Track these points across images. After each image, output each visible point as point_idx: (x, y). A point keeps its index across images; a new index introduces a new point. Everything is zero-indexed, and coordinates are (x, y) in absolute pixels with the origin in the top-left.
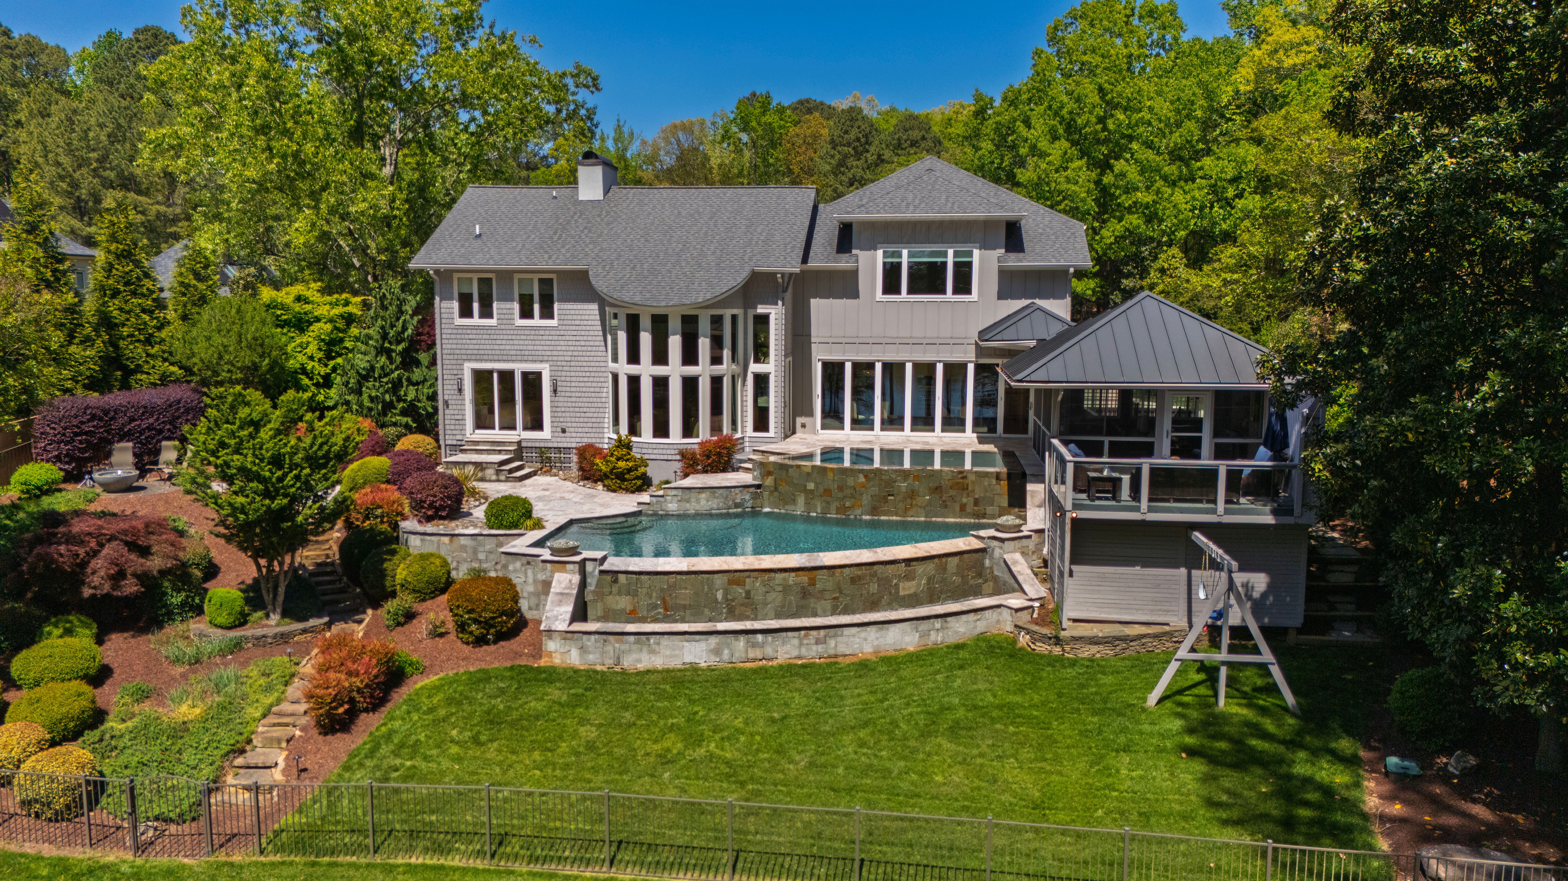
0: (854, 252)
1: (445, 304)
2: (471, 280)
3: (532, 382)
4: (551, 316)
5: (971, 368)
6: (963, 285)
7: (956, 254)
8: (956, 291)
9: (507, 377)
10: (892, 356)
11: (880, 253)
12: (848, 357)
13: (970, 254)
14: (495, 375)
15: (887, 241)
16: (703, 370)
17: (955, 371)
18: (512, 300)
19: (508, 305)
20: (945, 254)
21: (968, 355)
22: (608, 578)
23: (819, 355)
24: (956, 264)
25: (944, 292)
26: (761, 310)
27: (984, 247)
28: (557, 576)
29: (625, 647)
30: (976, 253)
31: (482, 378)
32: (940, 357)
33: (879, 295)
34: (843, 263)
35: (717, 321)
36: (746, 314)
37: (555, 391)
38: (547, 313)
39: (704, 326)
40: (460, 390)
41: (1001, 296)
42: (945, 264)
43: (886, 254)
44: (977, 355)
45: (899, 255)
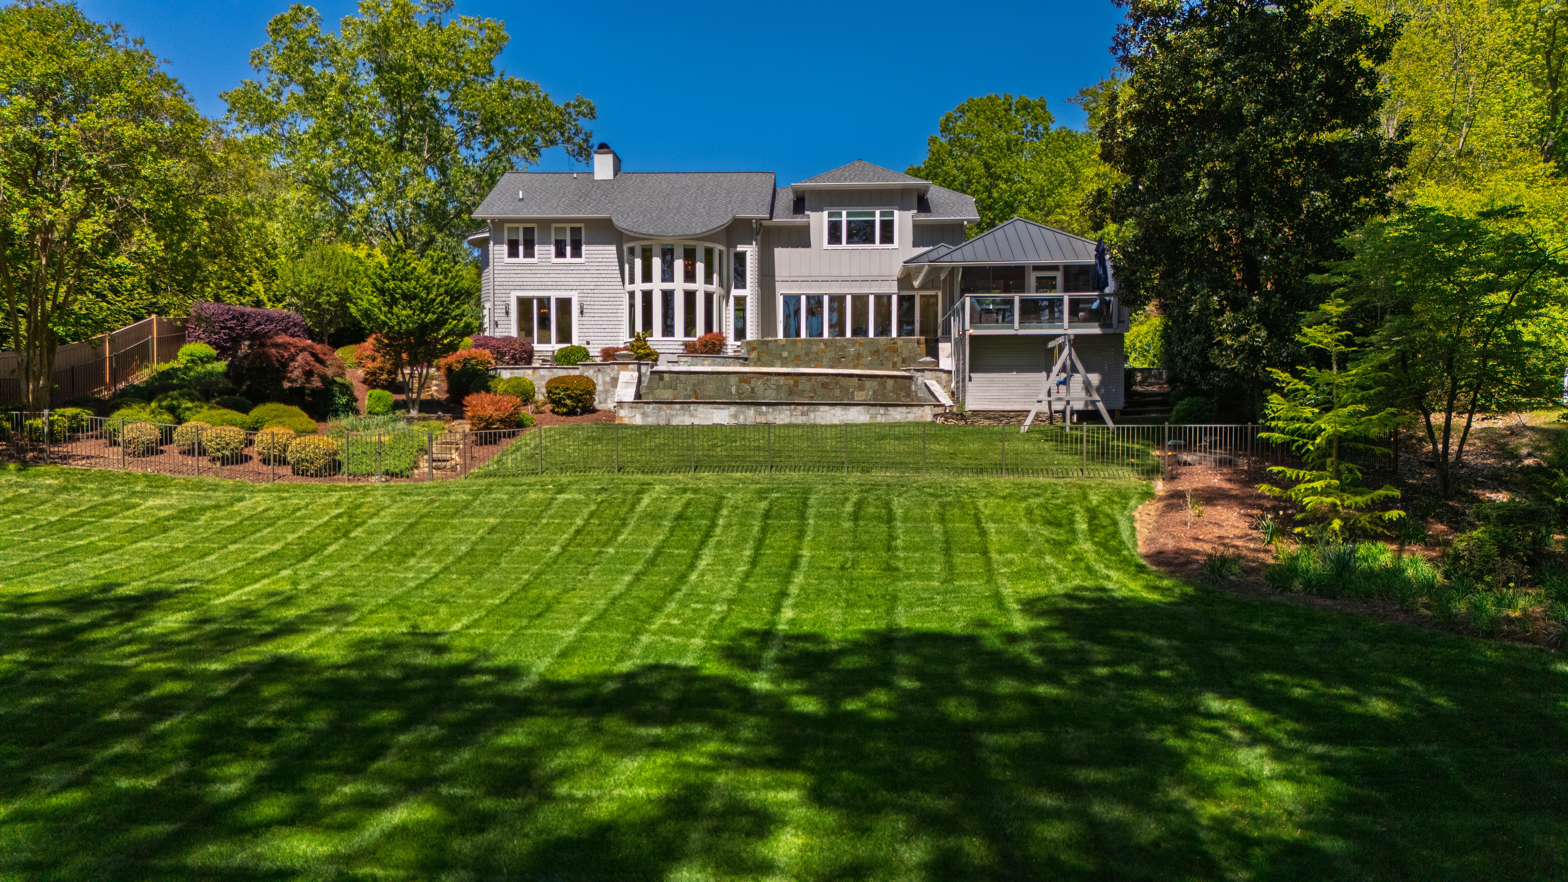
0: (807, 213)
1: (497, 247)
2: (518, 229)
3: (564, 305)
4: (580, 256)
5: (894, 299)
6: (887, 237)
7: (882, 215)
8: (882, 241)
9: (544, 303)
10: (836, 290)
11: (826, 213)
12: (804, 290)
13: (892, 214)
14: (535, 301)
15: (831, 204)
16: (699, 286)
17: (883, 301)
18: (550, 244)
19: (546, 248)
20: (873, 214)
21: (892, 289)
22: (657, 377)
23: (782, 290)
24: (882, 222)
25: (873, 242)
26: (740, 248)
27: (902, 208)
28: (622, 373)
29: (673, 412)
30: (896, 212)
31: (524, 304)
32: (871, 290)
33: (826, 245)
34: (799, 220)
35: (709, 252)
36: (728, 252)
37: (582, 312)
38: (577, 253)
39: (700, 254)
40: (507, 313)
41: (916, 244)
42: (874, 221)
43: (830, 215)
44: (899, 289)
45: (840, 215)
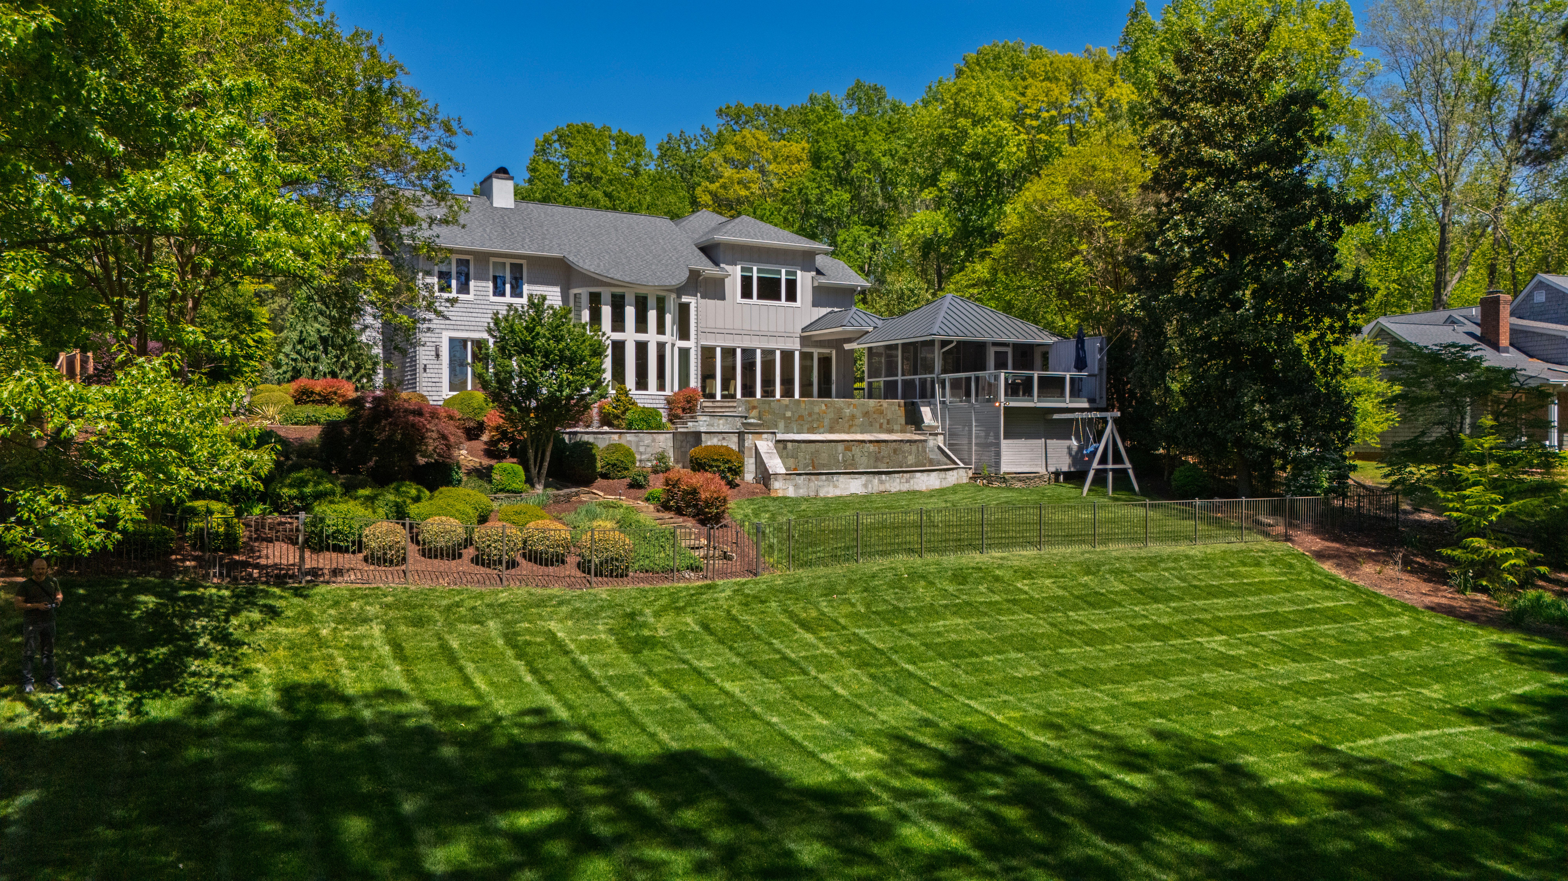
0: (722, 265)
1: (426, 279)
2: (451, 260)
4: (520, 295)
5: (797, 354)
6: (791, 296)
7: (787, 273)
8: (787, 300)
10: (748, 344)
11: (739, 267)
12: (719, 343)
13: (795, 274)
14: (469, 343)
15: (742, 260)
17: (787, 356)
18: (487, 280)
19: (484, 284)
20: (779, 272)
21: (794, 345)
24: (787, 280)
25: (779, 299)
26: (685, 299)
27: (803, 269)
29: (820, 483)
30: (799, 273)
31: (457, 345)
32: (778, 345)
33: (739, 299)
34: (714, 271)
38: (517, 292)
40: (438, 356)
41: (815, 304)
42: (779, 280)
43: (743, 269)
44: (802, 345)
45: (751, 270)
